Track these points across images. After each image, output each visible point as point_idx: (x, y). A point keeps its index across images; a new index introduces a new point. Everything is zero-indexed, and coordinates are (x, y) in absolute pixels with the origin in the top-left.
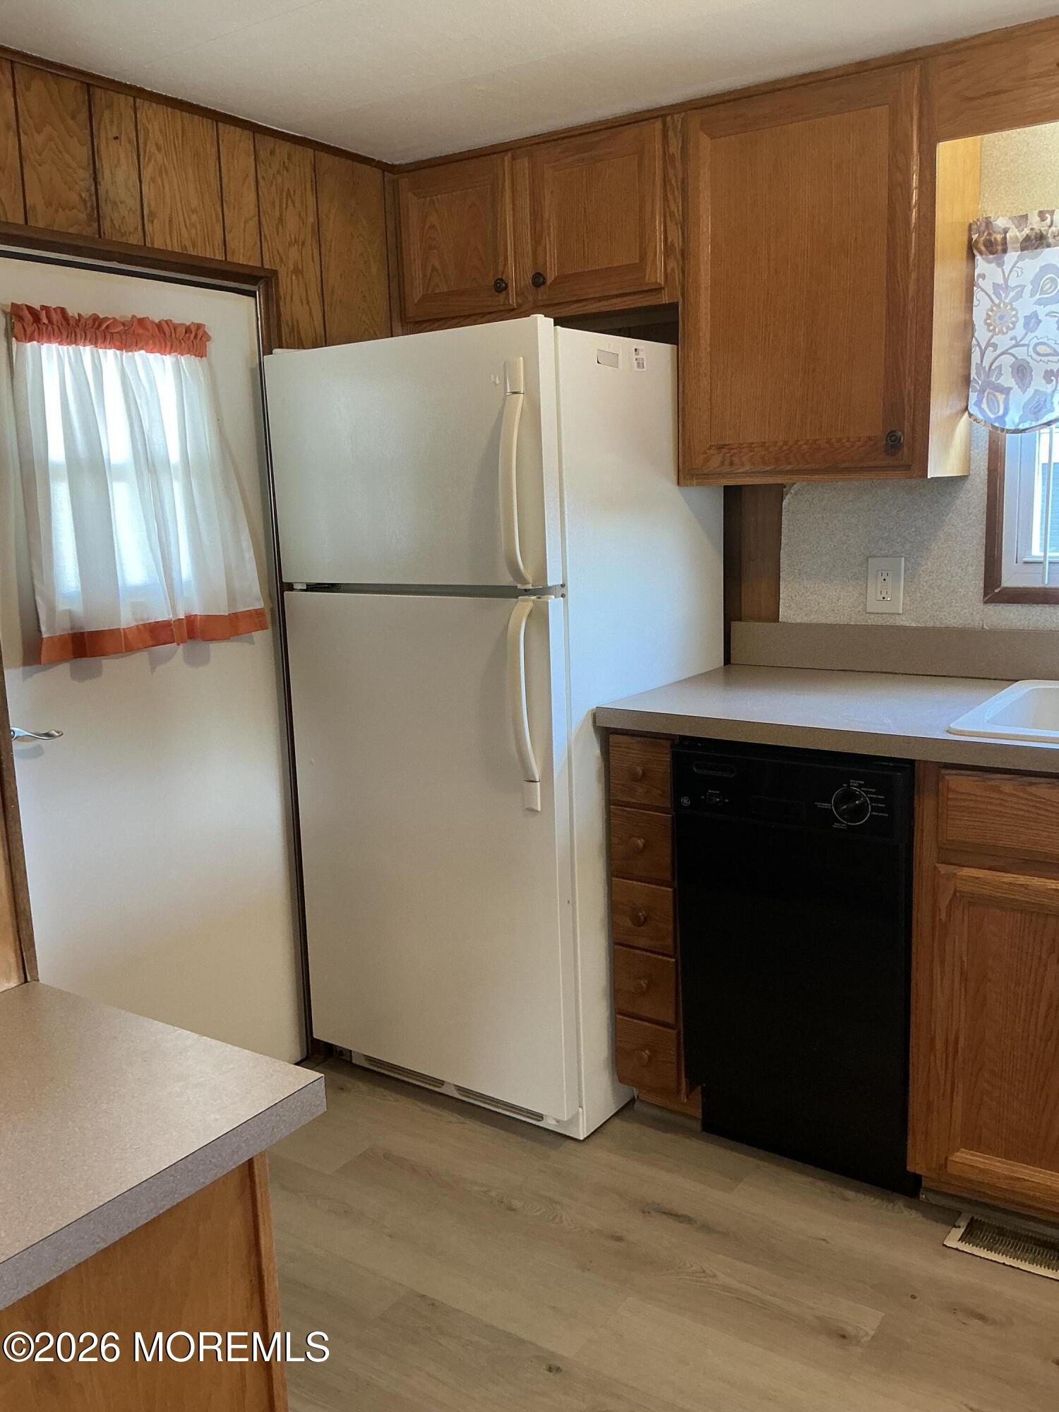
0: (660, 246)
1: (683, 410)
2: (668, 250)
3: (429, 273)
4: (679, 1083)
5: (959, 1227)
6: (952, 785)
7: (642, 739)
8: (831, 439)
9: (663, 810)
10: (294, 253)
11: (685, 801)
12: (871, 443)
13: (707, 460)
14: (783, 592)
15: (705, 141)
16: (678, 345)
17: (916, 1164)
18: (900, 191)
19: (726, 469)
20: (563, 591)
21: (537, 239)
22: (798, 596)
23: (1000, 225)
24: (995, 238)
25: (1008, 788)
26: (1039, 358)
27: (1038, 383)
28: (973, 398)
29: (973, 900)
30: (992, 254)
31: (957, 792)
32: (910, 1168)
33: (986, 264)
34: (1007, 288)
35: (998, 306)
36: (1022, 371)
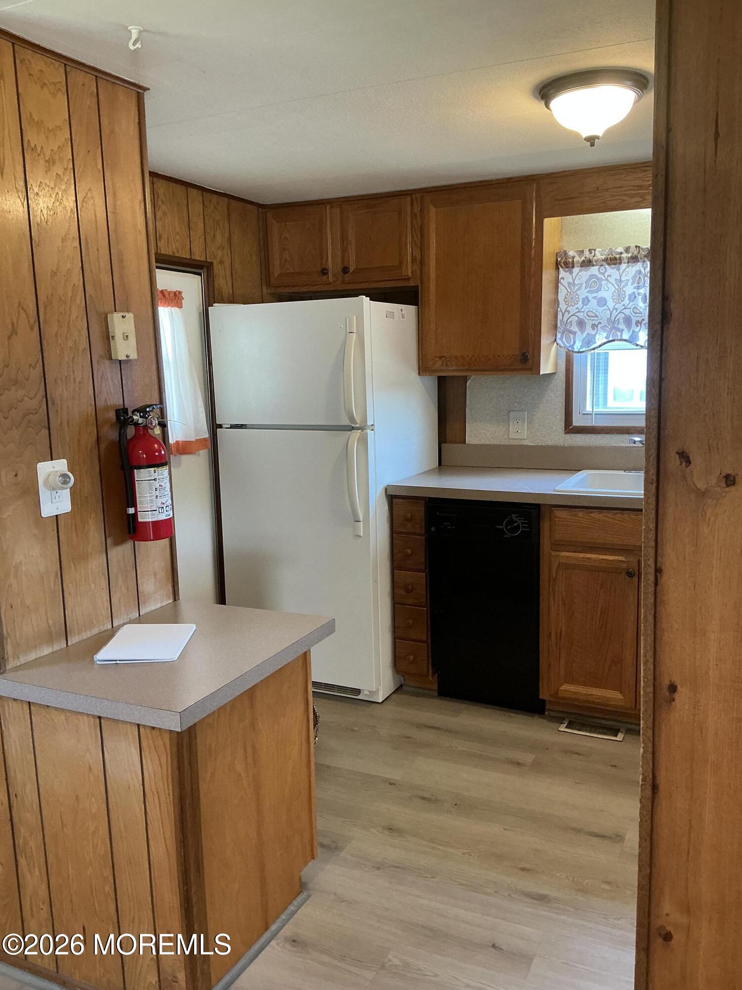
0: (409, 258)
1: (422, 338)
2: (414, 259)
3: (283, 262)
4: (428, 671)
5: (564, 723)
6: (556, 514)
7: (412, 500)
8: (495, 355)
9: (419, 534)
10: (220, 253)
11: (433, 529)
12: (514, 358)
13: (434, 363)
14: (468, 429)
15: (433, 210)
16: (418, 306)
17: (544, 695)
18: (526, 241)
19: (443, 368)
20: (372, 428)
21: (344, 250)
22: (475, 432)
23: (571, 255)
24: (569, 261)
25: (581, 514)
26: (589, 318)
27: (589, 330)
28: (559, 336)
29: (568, 567)
30: (567, 268)
31: (559, 518)
32: (541, 697)
33: (564, 273)
34: (574, 284)
35: (570, 293)
36: (581, 324)
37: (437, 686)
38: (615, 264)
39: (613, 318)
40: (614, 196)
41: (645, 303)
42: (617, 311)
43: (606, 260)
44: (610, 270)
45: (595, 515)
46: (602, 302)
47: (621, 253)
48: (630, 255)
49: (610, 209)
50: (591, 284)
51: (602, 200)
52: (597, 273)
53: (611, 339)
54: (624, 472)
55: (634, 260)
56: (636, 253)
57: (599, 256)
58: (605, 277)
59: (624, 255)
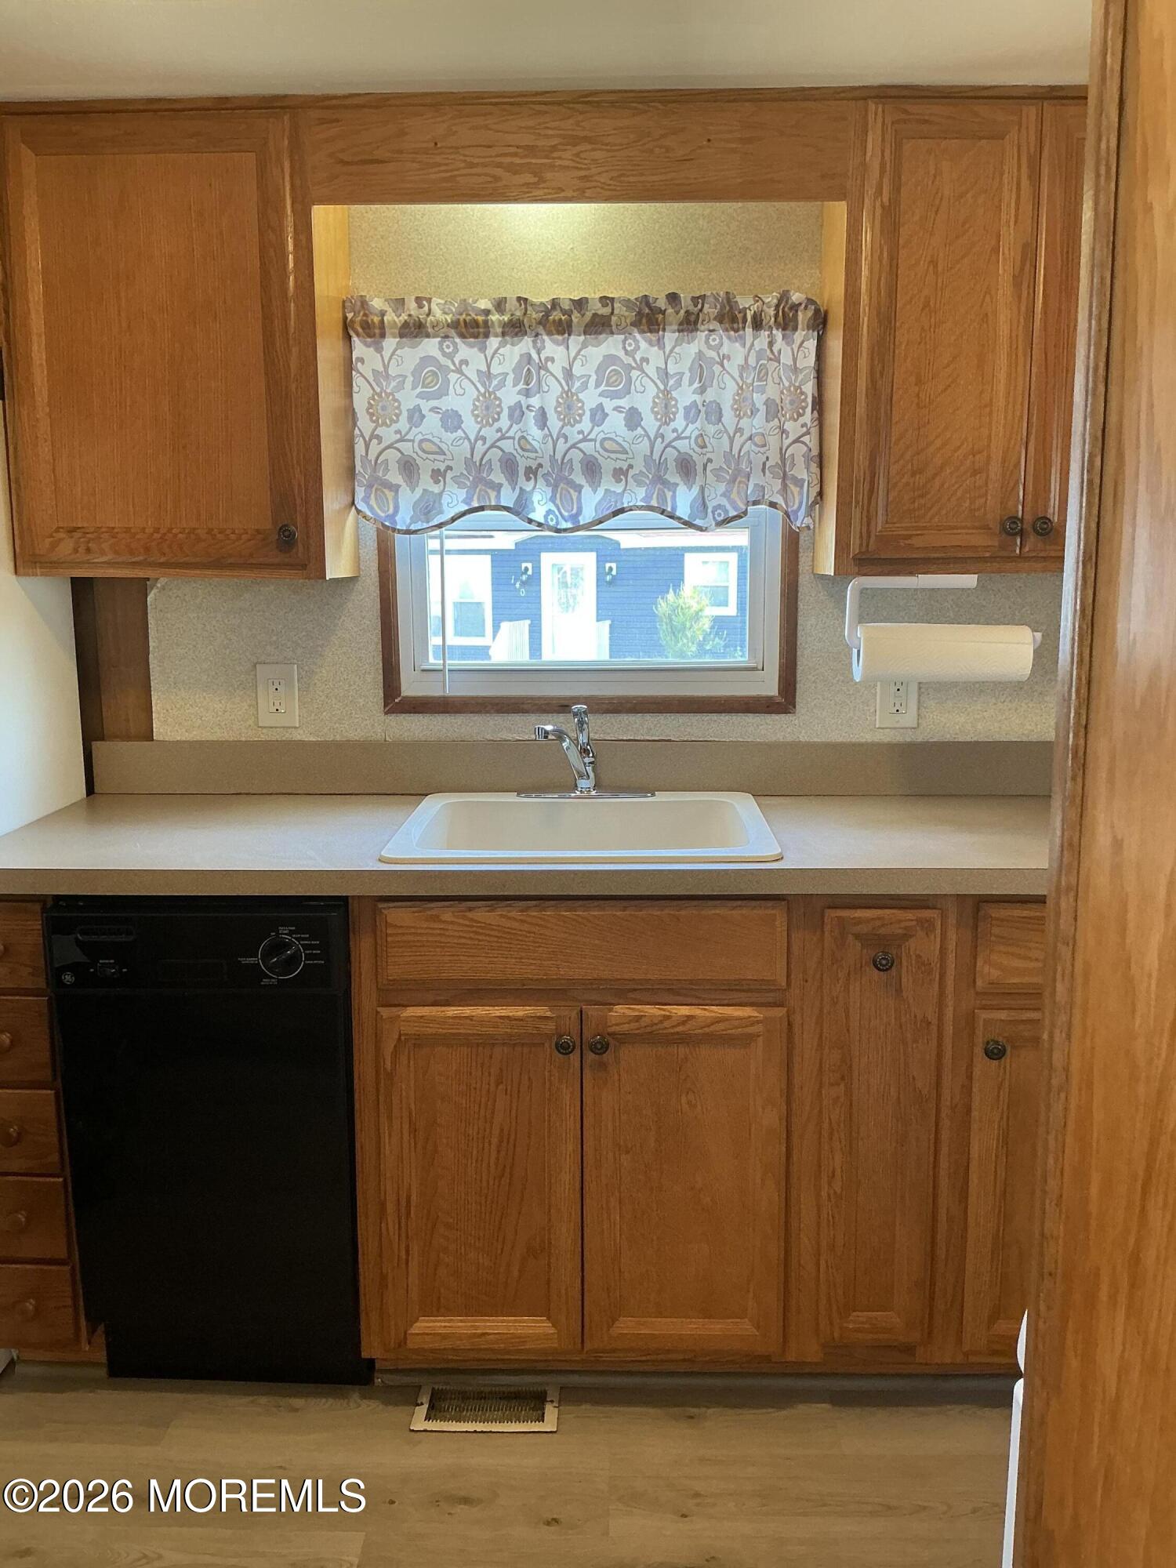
4: (77, 1329)
5: (422, 1404)
6: (390, 919)
8: (213, 530)
11: (67, 977)
12: (260, 537)
13: (56, 545)
14: (156, 704)
15: (28, 157)
17: (371, 1347)
18: (273, 254)
19: (82, 557)
22: (175, 710)
23: (376, 306)
24: (372, 320)
25: (447, 916)
26: (425, 456)
27: (426, 482)
28: (360, 493)
29: (418, 1042)
30: (370, 337)
31: (396, 926)
32: (365, 1355)
33: (364, 348)
34: (387, 376)
35: (380, 395)
36: (409, 467)
37: (105, 1353)
38: (476, 337)
39: (477, 458)
40: (476, 165)
41: (543, 429)
42: (484, 443)
43: (455, 325)
44: (465, 350)
45: (482, 915)
46: (452, 420)
47: (487, 312)
48: (506, 318)
49: (463, 195)
50: (425, 378)
51: (446, 171)
52: (436, 353)
53: (475, 504)
54: (518, 795)
55: (517, 330)
56: (518, 313)
57: (439, 313)
58: (454, 364)
59: (495, 317)
